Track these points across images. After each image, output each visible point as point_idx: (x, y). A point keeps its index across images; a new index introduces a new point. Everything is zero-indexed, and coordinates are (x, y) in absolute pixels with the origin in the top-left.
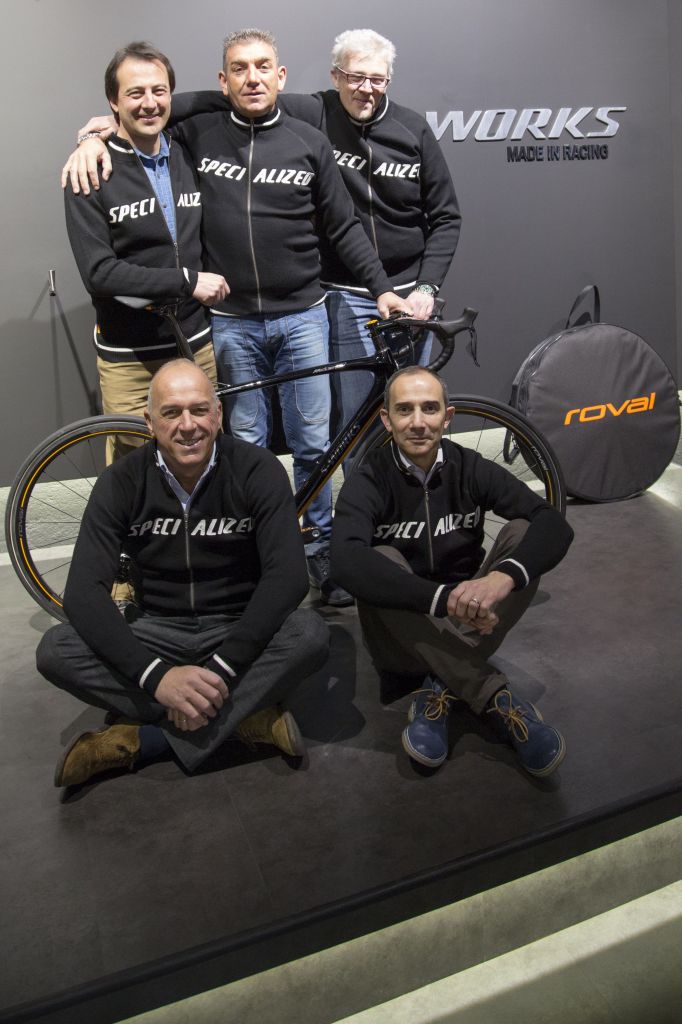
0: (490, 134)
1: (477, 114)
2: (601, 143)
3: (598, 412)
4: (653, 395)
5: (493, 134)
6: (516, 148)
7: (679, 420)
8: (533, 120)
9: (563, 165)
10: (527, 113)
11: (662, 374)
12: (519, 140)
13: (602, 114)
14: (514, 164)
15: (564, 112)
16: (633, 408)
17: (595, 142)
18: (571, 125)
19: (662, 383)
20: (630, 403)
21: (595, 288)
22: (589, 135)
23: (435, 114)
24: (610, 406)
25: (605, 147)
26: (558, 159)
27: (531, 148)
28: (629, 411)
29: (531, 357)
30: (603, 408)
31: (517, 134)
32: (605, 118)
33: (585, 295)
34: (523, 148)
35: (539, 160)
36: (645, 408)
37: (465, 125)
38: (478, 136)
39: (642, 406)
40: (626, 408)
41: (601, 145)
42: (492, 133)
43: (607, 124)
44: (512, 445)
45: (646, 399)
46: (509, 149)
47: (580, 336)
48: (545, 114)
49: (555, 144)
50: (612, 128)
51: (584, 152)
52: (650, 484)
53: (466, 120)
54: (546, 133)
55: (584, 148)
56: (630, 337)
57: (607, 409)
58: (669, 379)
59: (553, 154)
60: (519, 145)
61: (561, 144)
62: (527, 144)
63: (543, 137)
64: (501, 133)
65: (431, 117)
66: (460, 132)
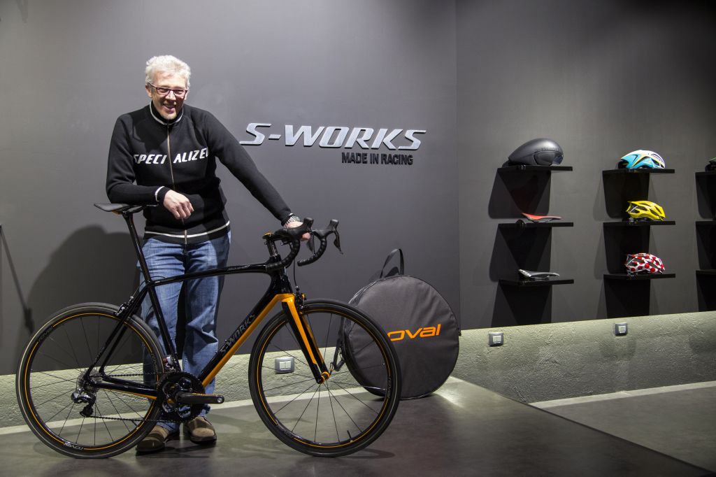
0: (329, 143)
1: (321, 128)
2: (408, 153)
3: (399, 335)
4: (439, 326)
5: (333, 144)
6: (348, 154)
7: (458, 344)
8: (360, 136)
9: (381, 167)
10: (356, 131)
11: (447, 312)
12: (351, 148)
13: (409, 134)
14: (347, 164)
15: (383, 131)
16: (424, 334)
17: (405, 153)
18: (387, 140)
19: (446, 318)
20: (422, 330)
21: (400, 250)
22: (400, 148)
23: (291, 127)
24: (408, 331)
25: (411, 156)
26: (377, 163)
27: (359, 155)
28: (421, 335)
29: (355, 296)
30: (403, 332)
31: (349, 144)
32: (411, 137)
33: (393, 255)
34: (353, 154)
35: (364, 163)
36: (433, 335)
37: (313, 135)
38: (321, 144)
39: (431, 333)
40: (419, 334)
41: (408, 155)
42: (332, 142)
43: (412, 141)
44: (340, 357)
45: (434, 328)
46: (343, 154)
47: (388, 283)
48: (369, 132)
49: (376, 152)
50: (416, 143)
51: (396, 159)
52: (436, 388)
54: (369, 145)
55: (396, 156)
56: (424, 285)
57: (406, 333)
58: (451, 315)
59: (375, 160)
60: (350, 151)
61: (380, 153)
62: (356, 151)
63: (367, 147)
64: (337, 143)
65: (289, 129)
66: (308, 140)
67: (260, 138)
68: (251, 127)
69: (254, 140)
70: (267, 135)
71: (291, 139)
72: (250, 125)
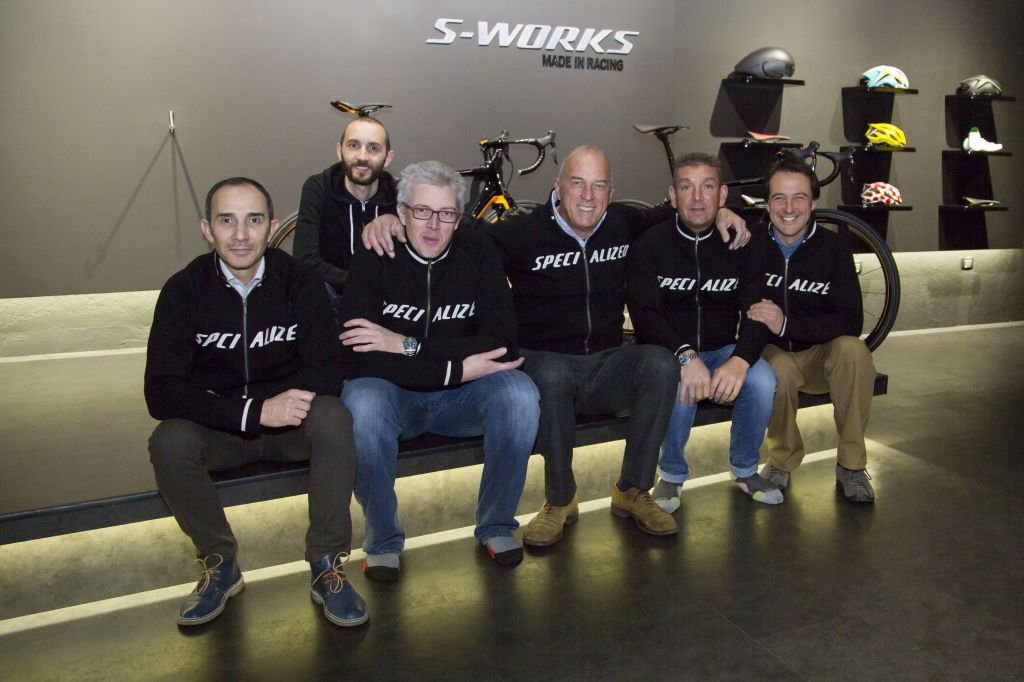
0: (529, 44)
1: (519, 27)
2: (618, 58)
5: (532, 44)
6: (550, 56)
8: (564, 36)
9: (587, 73)
10: (560, 30)
12: (552, 50)
13: (620, 36)
14: (548, 68)
15: (589, 32)
17: (614, 58)
18: (595, 42)
22: (609, 51)
23: (485, 24)
25: (621, 61)
26: (583, 68)
27: (562, 58)
31: (551, 45)
32: (622, 40)
34: (555, 57)
35: (567, 67)
37: (510, 32)
38: (519, 44)
41: (618, 59)
42: (531, 42)
43: (623, 44)
46: (544, 56)
48: (574, 32)
49: (581, 55)
50: (627, 47)
51: (604, 64)
53: (510, 31)
54: (574, 47)
55: (604, 60)
59: (580, 64)
60: (552, 54)
61: (586, 56)
62: (558, 55)
63: (572, 49)
64: (538, 44)
65: (483, 26)
66: (505, 40)
67: (450, 36)
68: (441, 24)
69: (442, 38)
70: (458, 32)
71: (485, 39)
72: (440, 20)
